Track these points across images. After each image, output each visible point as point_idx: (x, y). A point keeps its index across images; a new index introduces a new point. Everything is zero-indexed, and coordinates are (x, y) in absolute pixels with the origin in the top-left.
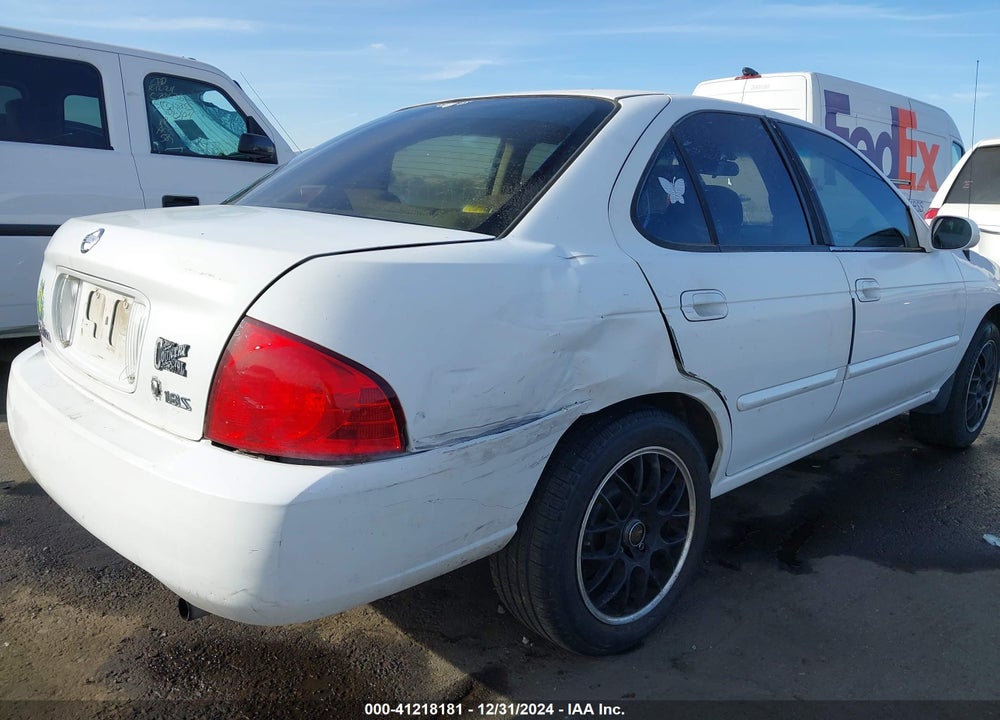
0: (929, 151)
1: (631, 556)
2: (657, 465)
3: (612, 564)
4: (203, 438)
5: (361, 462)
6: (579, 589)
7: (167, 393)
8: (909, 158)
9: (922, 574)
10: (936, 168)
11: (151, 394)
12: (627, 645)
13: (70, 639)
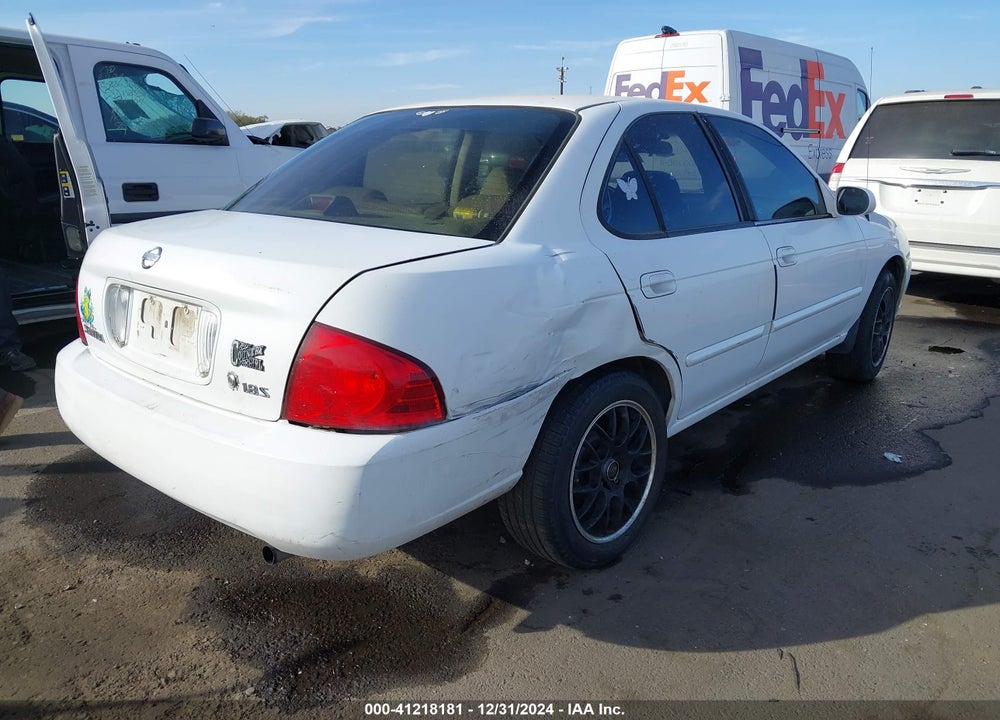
0: (836, 100)
1: (608, 488)
2: (626, 415)
3: (596, 494)
4: (281, 418)
5: (414, 430)
6: (572, 516)
7: (245, 385)
8: (817, 108)
9: (838, 489)
10: (843, 116)
11: (227, 386)
12: (609, 560)
13: (148, 592)
